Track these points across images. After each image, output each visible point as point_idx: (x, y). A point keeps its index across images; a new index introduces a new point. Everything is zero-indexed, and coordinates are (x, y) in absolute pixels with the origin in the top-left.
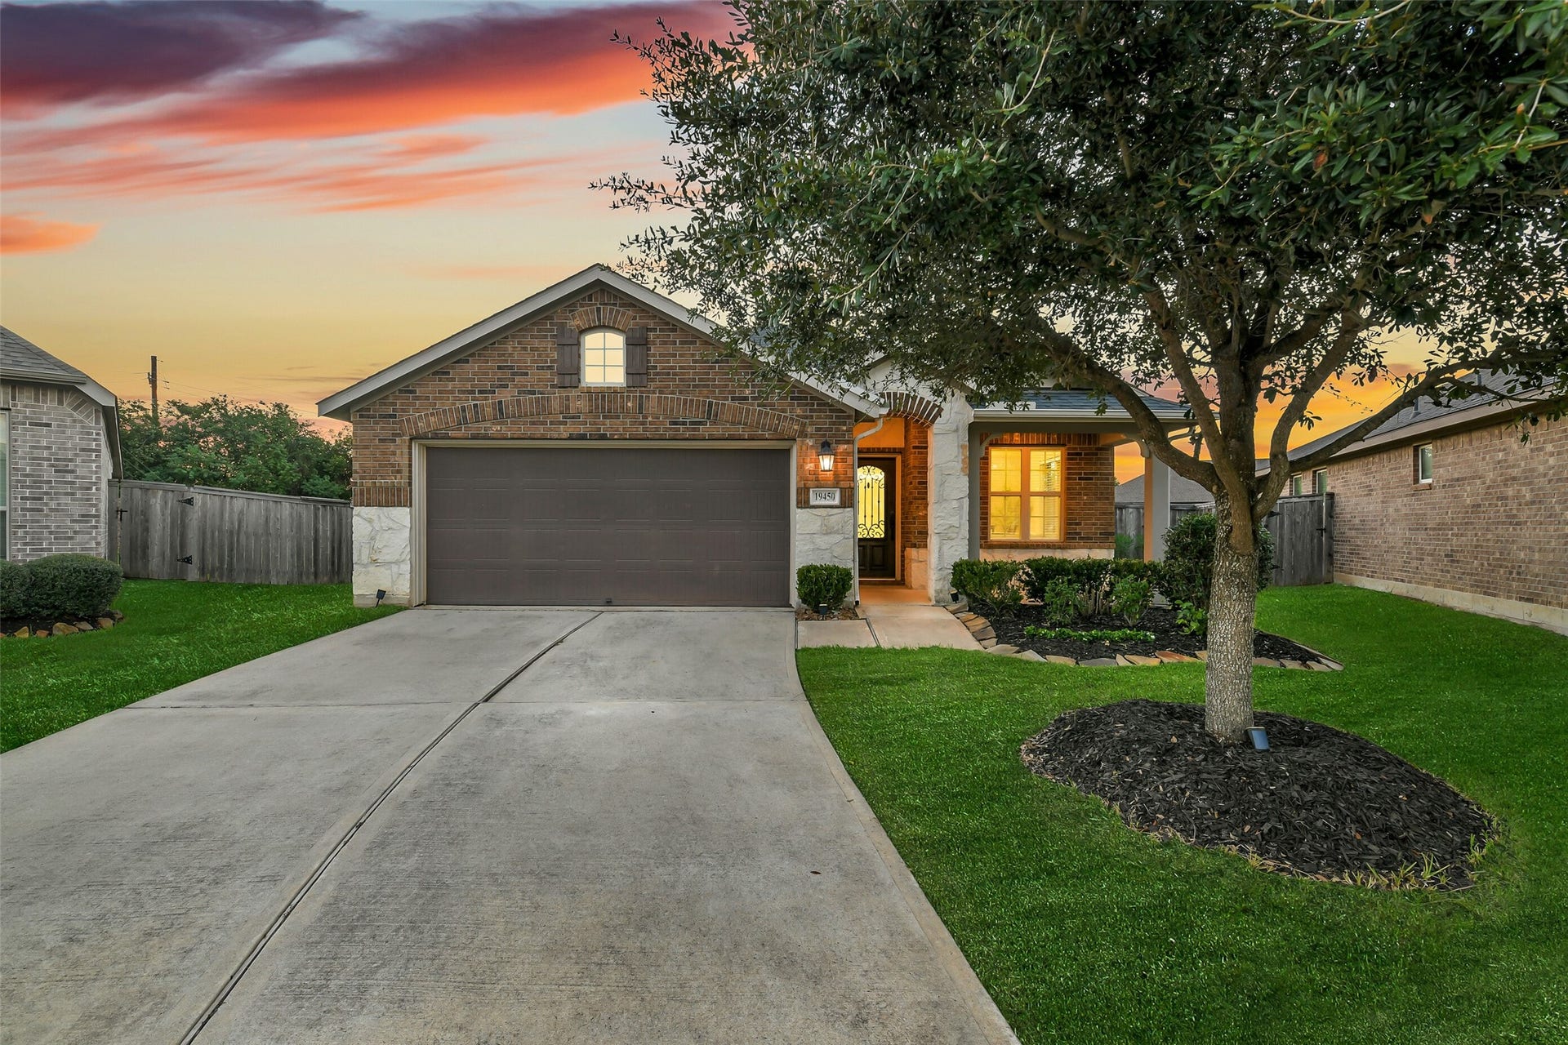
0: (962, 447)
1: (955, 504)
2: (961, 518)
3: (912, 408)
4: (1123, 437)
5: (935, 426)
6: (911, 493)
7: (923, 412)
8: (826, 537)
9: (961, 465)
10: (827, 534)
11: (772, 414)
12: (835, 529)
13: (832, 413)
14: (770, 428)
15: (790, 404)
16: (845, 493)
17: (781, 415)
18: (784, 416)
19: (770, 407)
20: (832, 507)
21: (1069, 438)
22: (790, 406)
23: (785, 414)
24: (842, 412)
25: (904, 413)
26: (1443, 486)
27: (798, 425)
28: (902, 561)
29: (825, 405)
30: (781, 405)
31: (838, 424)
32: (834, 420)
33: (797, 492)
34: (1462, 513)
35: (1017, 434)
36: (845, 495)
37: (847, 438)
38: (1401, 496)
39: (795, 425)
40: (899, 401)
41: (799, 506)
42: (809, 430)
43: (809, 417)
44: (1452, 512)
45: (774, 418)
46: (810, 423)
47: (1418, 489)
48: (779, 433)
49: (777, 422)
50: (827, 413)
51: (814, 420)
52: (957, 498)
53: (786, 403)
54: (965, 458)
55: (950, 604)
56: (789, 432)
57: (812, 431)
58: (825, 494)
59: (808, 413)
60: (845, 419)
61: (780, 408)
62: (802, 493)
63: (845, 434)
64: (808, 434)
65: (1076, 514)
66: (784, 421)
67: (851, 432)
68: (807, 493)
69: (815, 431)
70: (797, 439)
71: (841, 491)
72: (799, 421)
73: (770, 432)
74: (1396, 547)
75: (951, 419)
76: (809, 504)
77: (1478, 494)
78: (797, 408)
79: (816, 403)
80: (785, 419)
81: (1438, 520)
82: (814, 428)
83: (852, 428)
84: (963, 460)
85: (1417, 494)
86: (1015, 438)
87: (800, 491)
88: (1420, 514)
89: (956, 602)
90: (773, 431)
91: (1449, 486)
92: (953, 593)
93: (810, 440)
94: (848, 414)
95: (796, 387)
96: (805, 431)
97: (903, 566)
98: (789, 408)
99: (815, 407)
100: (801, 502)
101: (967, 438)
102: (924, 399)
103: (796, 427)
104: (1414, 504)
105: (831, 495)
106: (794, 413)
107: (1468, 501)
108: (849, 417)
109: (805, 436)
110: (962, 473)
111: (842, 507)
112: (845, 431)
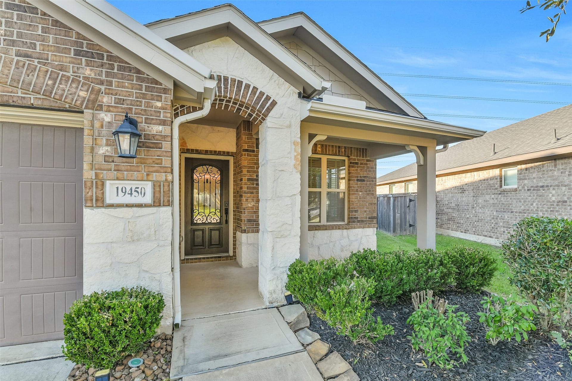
0: (295, 143)
1: (288, 201)
2: (294, 215)
3: (244, 96)
6: (241, 188)
7: (256, 104)
8: (132, 246)
9: (293, 162)
10: (132, 242)
11: (42, 69)
12: (144, 235)
13: (141, 82)
14: (37, 89)
15: (73, 60)
16: (160, 188)
17: (59, 74)
18: (63, 76)
19: (37, 60)
20: (140, 206)
21: (351, 151)
22: (74, 63)
23: (65, 73)
24: (157, 82)
25: (236, 104)
26: (528, 190)
27: (87, 91)
28: (235, 241)
29: (131, 71)
30: (58, 60)
31: (150, 98)
32: (144, 92)
33: (85, 184)
34: (547, 205)
35: (319, 146)
36: (160, 191)
37: (162, 118)
38: (489, 194)
39: (82, 90)
40: (230, 87)
41: (87, 205)
42: (106, 100)
43: (105, 83)
44: (537, 204)
45: (46, 76)
46: (107, 91)
47: (504, 191)
48: (54, 100)
49: (50, 82)
50: (133, 81)
51: (113, 88)
52: (290, 195)
53: (67, 58)
54: (298, 155)
55: (284, 305)
56: (70, 99)
57: (110, 102)
58: (131, 189)
59: (104, 77)
60: (160, 93)
61: (56, 63)
62: (92, 187)
63: (160, 112)
64: (104, 105)
65: (355, 205)
66: (63, 83)
67: (168, 110)
68: (100, 187)
69: (115, 103)
70: (85, 111)
71: (154, 185)
72: (88, 86)
73: (39, 96)
74: (485, 219)
75: (284, 115)
76: (105, 202)
77: (564, 195)
78: (85, 67)
79: (118, 65)
80: (65, 80)
81: (523, 207)
82: (113, 99)
83: (170, 106)
84: (295, 156)
85: (504, 194)
86: (318, 149)
87: (89, 184)
88: (507, 204)
89: (290, 304)
90: (43, 95)
91: (534, 190)
92: (286, 294)
93: (106, 115)
94: (163, 87)
95: (85, 38)
96: (99, 101)
97: (234, 245)
98: (71, 65)
99: (115, 71)
100: (92, 200)
101: (299, 135)
102: (257, 89)
103: (83, 94)
104: (501, 199)
105: (139, 190)
106: (81, 74)
107: (554, 199)
108: (165, 91)
109: (98, 108)
110: (295, 170)
111: (154, 206)
112: (160, 109)
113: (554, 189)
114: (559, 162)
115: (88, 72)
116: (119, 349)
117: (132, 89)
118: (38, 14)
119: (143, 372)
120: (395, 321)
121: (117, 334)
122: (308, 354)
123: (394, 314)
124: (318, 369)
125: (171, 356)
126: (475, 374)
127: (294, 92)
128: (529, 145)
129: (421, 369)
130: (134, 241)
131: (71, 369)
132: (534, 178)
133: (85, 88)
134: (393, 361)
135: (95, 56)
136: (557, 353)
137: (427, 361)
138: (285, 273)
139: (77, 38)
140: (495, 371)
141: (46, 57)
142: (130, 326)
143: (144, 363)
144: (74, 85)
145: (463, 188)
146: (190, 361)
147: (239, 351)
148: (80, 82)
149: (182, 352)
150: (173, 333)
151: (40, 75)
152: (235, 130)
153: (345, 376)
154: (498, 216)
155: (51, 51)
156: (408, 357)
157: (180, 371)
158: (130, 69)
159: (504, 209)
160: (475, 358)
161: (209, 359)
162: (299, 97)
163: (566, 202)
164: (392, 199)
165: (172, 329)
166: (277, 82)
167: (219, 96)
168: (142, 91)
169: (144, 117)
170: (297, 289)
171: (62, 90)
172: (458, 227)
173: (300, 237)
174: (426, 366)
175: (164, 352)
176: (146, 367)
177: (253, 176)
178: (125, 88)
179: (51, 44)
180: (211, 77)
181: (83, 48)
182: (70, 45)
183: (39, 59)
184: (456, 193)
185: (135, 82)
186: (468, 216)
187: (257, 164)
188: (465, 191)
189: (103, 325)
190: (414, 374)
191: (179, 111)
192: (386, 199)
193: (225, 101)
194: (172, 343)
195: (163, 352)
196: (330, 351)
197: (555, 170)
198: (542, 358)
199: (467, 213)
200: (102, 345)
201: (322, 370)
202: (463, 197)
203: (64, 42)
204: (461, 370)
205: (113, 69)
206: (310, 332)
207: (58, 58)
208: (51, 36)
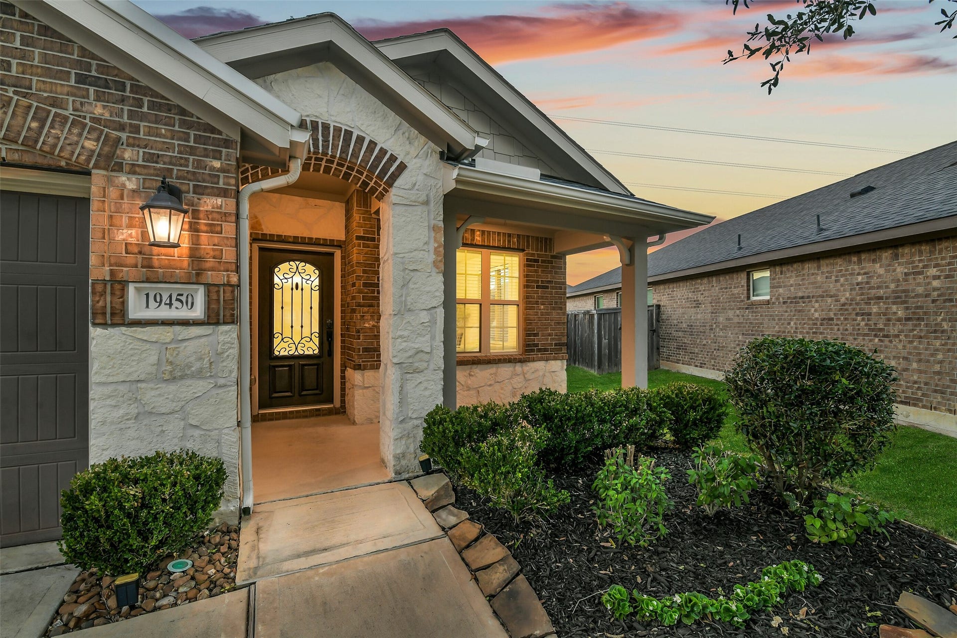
0: (435, 228)
1: (424, 317)
2: (433, 338)
3: (355, 155)
4: (606, 238)
5: (393, 191)
6: (353, 298)
7: (374, 166)
8: (172, 387)
9: (432, 257)
10: (173, 379)
11: (20, 103)
12: (193, 369)
13: (188, 129)
14: (12, 135)
15: (75, 91)
16: (219, 296)
17: (49, 111)
18: (56, 115)
19: (13, 89)
20: (185, 323)
21: (528, 242)
22: (75, 96)
23: (59, 111)
24: (213, 130)
25: (343, 166)
26: (784, 303)
27: (98, 140)
28: (343, 384)
29: (170, 110)
30: (48, 89)
31: (202, 154)
32: (192, 144)
33: (93, 288)
34: (809, 325)
35: (478, 233)
36: (218, 300)
37: (221, 185)
38: (733, 309)
39: (89, 139)
40: (333, 139)
41: (97, 321)
42: (128, 154)
43: (127, 129)
44: (795, 324)
45: (27, 114)
46: (131, 141)
47: (753, 304)
48: (40, 153)
49: (34, 125)
50: (174, 126)
51: (141, 136)
52: (428, 307)
53: (63, 87)
54: (439, 247)
55: (418, 477)
56: (68, 152)
57: (135, 158)
58: (170, 296)
59: (125, 119)
60: (218, 147)
61: (45, 95)
62: (105, 292)
63: (219, 176)
64: (126, 164)
65: (534, 324)
66: (57, 126)
67: (232, 173)
68: (118, 293)
69: (144, 161)
70: (93, 171)
71: (209, 292)
72: (98, 132)
73: (14, 147)
74: (727, 347)
75: (418, 184)
76: (126, 316)
77: (830, 310)
78: (94, 103)
79: (148, 100)
80: (60, 122)
81: (777, 328)
82: (141, 154)
83: (234, 167)
84: (436, 249)
85: (752, 308)
86: (476, 238)
87: (99, 288)
88: (756, 324)
89: (428, 474)
90: (22, 144)
91: (791, 303)
92: (422, 459)
93: (128, 179)
94: (224, 137)
95: (94, 57)
96: (117, 157)
97: (343, 389)
98: (71, 99)
99: (145, 109)
100: (104, 314)
101: (442, 217)
102: (376, 144)
103: (89, 144)
104: (748, 316)
105: (183, 299)
106: (86, 112)
107: (817, 315)
108: (227, 143)
109: (116, 168)
110: (435, 270)
111: (209, 324)
112: (218, 171)
113: (817, 301)
114: (823, 262)
115: (99, 110)
116: (153, 543)
117: (173, 139)
118: (14, 15)
119: (193, 578)
120: (579, 490)
121: (150, 520)
122: (449, 541)
123: (580, 481)
124: (463, 559)
125: (237, 556)
126: (679, 553)
127: (433, 151)
128: (786, 236)
129: (608, 550)
130: (174, 378)
131: (71, 582)
132: (791, 286)
133: (94, 135)
134: (570, 542)
135: (111, 84)
136: (792, 523)
137: (615, 540)
138: (421, 427)
139: (80, 55)
140: (706, 548)
141: (27, 83)
142: (171, 508)
143: (193, 566)
144: (75, 131)
145: (698, 301)
146: (267, 560)
147: (346, 542)
148: (85, 125)
149: (254, 548)
150: (240, 523)
151: (18, 113)
152: (344, 205)
153: (500, 565)
154: (745, 342)
155: (37, 75)
156: (591, 536)
157: (252, 574)
158: (169, 108)
159: (752, 331)
160: (683, 534)
161: (299, 556)
162: (441, 159)
163: (832, 319)
164: (596, 317)
165: (237, 518)
166: (407, 134)
167: (314, 153)
168: (189, 142)
169: (191, 184)
170: (436, 449)
171: (55, 138)
172: (691, 359)
173: (444, 372)
174: (614, 546)
175: (226, 550)
176: (197, 571)
177: (373, 279)
178: (160, 137)
179: (36, 63)
180: (302, 125)
181: (90, 71)
182: (68, 66)
183: (16, 87)
184: (688, 307)
185: (177, 128)
186: (704, 342)
187: (378, 259)
188: (700, 304)
189: (127, 505)
190: (596, 558)
191: (249, 174)
192: (587, 317)
193: (324, 161)
194: (239, 537)
195: (224, 549)
196: (482, 534)
197: (817, 274)
198: (770, 529)
199: (703, 338)
200: (126, 537)
201: (469, 560)
202: (698, 313)
203: (60, 62)
204: (660, 549)
205: (141, 107)
206: (455, 510)
207: (48, 87)
208: (37, 51)
